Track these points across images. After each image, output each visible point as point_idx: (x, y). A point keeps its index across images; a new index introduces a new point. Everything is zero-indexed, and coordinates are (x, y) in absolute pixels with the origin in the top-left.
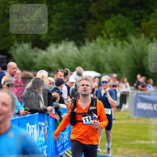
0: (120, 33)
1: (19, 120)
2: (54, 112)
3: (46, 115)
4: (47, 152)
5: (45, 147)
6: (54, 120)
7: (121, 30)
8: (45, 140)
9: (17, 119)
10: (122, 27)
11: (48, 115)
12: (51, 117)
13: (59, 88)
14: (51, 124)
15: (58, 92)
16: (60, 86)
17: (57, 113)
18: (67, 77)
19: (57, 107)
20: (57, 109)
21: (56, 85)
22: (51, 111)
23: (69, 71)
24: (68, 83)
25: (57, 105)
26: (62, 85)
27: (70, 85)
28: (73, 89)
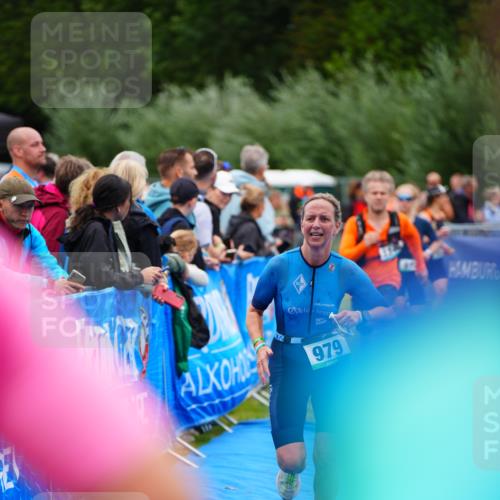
0: (397, 43)
2: (165, 283)
6: (169, 310)
7: (403, 33)
8: (139, 376)
10: (403, 22)
12: (157, 301)
13: (183, 210)
14: (157, 325)
15: (179, 222)
16: (187, 205)
17: (177, 289)
18: (211, 176)
19: (176, 270)
20: (178, 278)
21: (174, 202)
22: (156, 281)
23: (215, 156)
24: (212, 196)
25: (178, 263)
26: (194, 200)
27: (222, 201)
28: (233, 217)
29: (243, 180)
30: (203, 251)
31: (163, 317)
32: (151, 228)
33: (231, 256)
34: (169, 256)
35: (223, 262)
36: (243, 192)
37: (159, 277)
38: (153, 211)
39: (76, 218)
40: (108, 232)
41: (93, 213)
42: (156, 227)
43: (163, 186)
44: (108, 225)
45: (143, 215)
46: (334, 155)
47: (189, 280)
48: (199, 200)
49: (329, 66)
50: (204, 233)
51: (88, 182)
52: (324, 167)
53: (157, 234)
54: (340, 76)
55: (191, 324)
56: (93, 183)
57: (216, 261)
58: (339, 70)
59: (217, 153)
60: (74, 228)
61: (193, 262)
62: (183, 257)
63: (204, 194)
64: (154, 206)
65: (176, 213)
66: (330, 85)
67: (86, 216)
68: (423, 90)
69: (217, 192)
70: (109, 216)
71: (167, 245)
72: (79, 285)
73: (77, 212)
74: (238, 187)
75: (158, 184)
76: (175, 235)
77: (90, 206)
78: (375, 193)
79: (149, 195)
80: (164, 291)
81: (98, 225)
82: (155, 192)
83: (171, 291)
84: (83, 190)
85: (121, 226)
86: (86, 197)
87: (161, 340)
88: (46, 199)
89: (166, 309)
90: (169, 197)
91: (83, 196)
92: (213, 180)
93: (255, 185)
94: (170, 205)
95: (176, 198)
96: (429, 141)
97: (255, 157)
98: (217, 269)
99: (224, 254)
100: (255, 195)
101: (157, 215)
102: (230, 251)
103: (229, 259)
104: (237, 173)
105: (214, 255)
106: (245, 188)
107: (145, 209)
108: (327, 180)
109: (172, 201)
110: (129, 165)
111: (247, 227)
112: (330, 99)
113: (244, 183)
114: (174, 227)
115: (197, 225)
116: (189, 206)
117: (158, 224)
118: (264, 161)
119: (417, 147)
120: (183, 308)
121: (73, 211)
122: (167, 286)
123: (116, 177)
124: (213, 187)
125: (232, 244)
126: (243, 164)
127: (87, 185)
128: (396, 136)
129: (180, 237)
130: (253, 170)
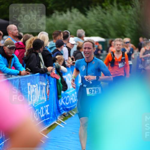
1: (19, 80)
2: (54, 72)
3: (47, 76)
4: (49, 111)
5: (47, 106)
6: (56, 80)
8: (47, 100)
9: (18, 78)
11: (49, 75)
12: (52, 77)
14: (52, 85)
15: (58, 53)
16: (60, 48)
17: (58, 74)
18: (68, 39)
19: (57, 68)
20: (58, 70)
21: (57, 47)
22: (52, 71)
23: (69, 33)
24: (68, 45)
25: (58, 66)
26: (63, 46)
27: (71, 47)
28: (75, 51)
29: (77, 40)
30: (66, 62)
31: (54, 82)
32: (50, 55)
33: (74, 63)
34: (55, 64)
35: (71, 65)
36: (78, 44)
37: (52, 70)
38: (51, 50)
39: (27, 52)
40: (37, 56)
41: (33, 51)
42: (51, 55)
43: (54, 42)
44: (37, 54)
45: (48, 51)
46: (105, 32)
47: (61, 71)
48: (64, 46)
49: (104, 4)
50: (66, 56)
51: (31, 41)
52: (102, 36)
53: (52, 57)
54: (107, 8)
55: (62, 84)
56: (32, 42)
57: (69, 65)
58: (106, 6)
59: (70, 32)
60: (27, 55)
61: (62, 65)
62: (59, 64)
63: (66, 44)
64: (51, 48)
65: (57, 50)
66: (104, 10)
67: (30, 52)
68: (132, 11)
69: (70, 44)
70: (37, 51)
71: (55, 60)
72: (28, 73)
73: (28, 50)
74: (76, 42)
75: (52, 42)
76: (57, 57)
77: (32, 49)
78: (118, 45)
79: (49, 45)
80: (54, 74)
81: (34, 54)
82: (51, 44)
83: (56, 74)
84: (29, 44)
85: (41, 54)
86: (30, 46)
87: (53, 89)
88: (19, 46)
89: (54, 79)
90: (55, 45)
91: (30, 45)
92: (69, 40)
93: (81, 41)
94: (55, 48)
95: (57, 46)
96: (133, 27)
97: (81, 33)
98: (70, 67)
99: (72, 62)
100: (81, 44)
101: (52, 51)
102: (74, 62)
103: (73, 64)
104: (76, 38)
105: (69, 63)
106: (78, 43)
107: (48, 49)
108: (103, 40)
109: (56, 47)
110: (43, 36)
111: (78, 54)
112: (104, 15)
113: (78, 41)
114: (57, 55)
115: (64, 54)
116: (61, 48)
117: (52, 54)
118: (84, 34)
119: (130, 29)
120: (60, 79)
121: (27, 50)
122: (55, 73)
123: (40, 39)
124: (68, 42)
125: (74, 60)
126: (77, 35)
127: (31, 42)
128: (123, 26)
129: (59, 58)
130: (80, 37)
